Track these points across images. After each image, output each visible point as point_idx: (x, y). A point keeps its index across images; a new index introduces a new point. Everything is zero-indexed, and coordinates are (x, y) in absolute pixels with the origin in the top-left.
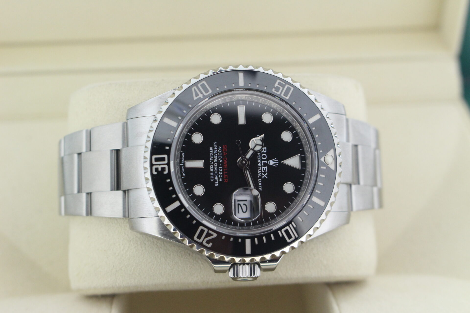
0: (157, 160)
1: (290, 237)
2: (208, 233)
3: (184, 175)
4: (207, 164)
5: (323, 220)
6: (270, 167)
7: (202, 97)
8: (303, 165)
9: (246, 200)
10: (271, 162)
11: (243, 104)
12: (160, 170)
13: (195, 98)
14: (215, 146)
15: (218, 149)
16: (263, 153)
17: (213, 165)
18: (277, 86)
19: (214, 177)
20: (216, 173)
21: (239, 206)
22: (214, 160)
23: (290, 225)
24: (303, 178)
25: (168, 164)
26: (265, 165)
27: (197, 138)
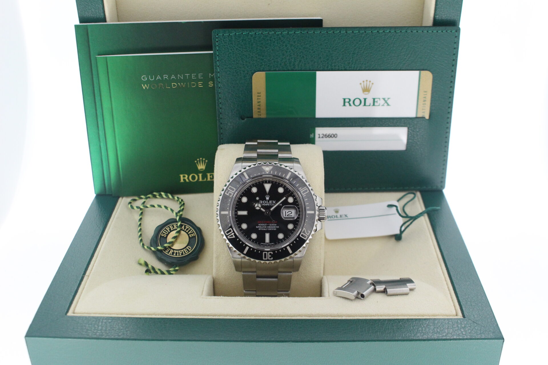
0: (265, 257)
1: (306, 191)
2: (303, 232)
3: (273, 244)
4: (267, 231)
5: (298, 174)
6: (270, 199)
7: (234, 233)
8: (269, 182)
9: (286, 212)
10: (267, 198)
11: (237, 212)
12: (270, 256)
13: (234, 237)
14: (258, 227)
15: (260, 226)
16: (262, 202)
17: (268, 228)
18: (229, 194)
19: (274, 228)
20: (272, 227)
21: (289, 215)
22: (265, 228)
23: (301, 190)
24: (276, 182)
25: (268, 251)
26: (269, 202)
27: (254, 236)
